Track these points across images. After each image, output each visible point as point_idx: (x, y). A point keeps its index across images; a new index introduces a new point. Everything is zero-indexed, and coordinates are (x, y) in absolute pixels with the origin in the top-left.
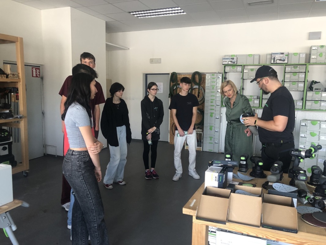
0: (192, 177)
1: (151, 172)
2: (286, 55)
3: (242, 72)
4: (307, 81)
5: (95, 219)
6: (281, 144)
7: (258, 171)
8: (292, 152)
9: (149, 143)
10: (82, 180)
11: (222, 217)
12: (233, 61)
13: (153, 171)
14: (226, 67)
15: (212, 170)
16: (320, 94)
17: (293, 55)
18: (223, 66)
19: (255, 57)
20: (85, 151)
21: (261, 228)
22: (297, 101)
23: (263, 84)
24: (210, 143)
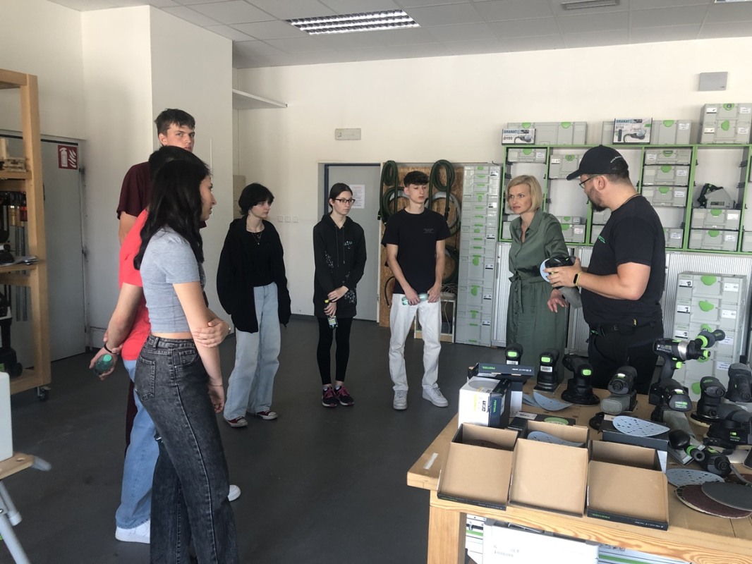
0: (430, 404)
1: (336, 391)
2: (647, 126)
3: (547, 162)
4: (695, 185)
5: (208, 498)
6: (634, 328)
7: (579, 389)
8: (659, 346)
9: (330, 324)
10: (178, 408)
11: (497, 494)
12: (526, 136)
13: (341, 387)
14: (510, 150)
15: (476, 387)
16: (722, 215)
17: (662, 126)
18: (504, 148)
19: (577, 128)
20: (187, 340)
21: (585, 518)
22: (672, 230)
23: (593, 188)
24: (471, 325)
